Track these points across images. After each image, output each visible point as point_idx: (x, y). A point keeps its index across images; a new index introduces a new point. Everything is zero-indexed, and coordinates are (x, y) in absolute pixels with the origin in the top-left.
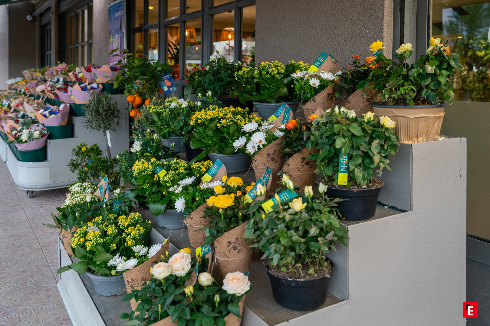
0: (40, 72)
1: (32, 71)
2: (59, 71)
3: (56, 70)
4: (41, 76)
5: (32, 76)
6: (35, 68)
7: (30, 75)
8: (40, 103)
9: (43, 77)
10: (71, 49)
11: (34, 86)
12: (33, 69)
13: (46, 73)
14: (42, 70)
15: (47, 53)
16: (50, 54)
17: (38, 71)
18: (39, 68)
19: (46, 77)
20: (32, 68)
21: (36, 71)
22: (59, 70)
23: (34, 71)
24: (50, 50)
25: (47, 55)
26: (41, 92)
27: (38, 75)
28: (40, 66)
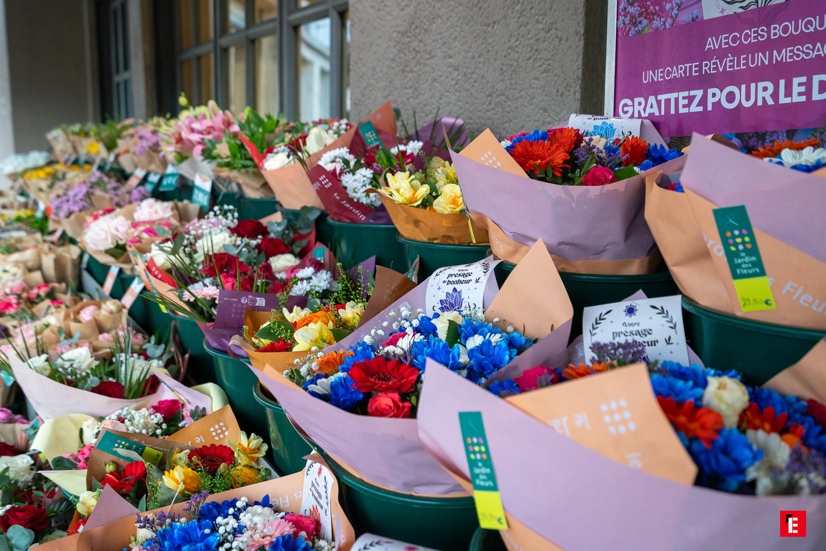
0: (100, 139)
1: (74, 133)
2: (192, 145)
3: (180, 140)
4: (103, 153)
5: (75, 149)
6: (83, 120)
7: (69, 145)
8: (108, 324)
9: (112, 158)
10: (199, 58)
11: (76, 208)
12: (76, 128)
13: (122, 144)
14: (106, 131)
15: (118, 78)
16: (126, 82)
17: (92, 133)
18: (95, 122)
19: (126, 162)
20: (73, 122)
21: (87, 135)
22: (195, 137)
23: (78, 134)
24: (127, 67)
25: (118, 85)
26: (108, 252)
27: (94, 148)
28: (99, 116)
